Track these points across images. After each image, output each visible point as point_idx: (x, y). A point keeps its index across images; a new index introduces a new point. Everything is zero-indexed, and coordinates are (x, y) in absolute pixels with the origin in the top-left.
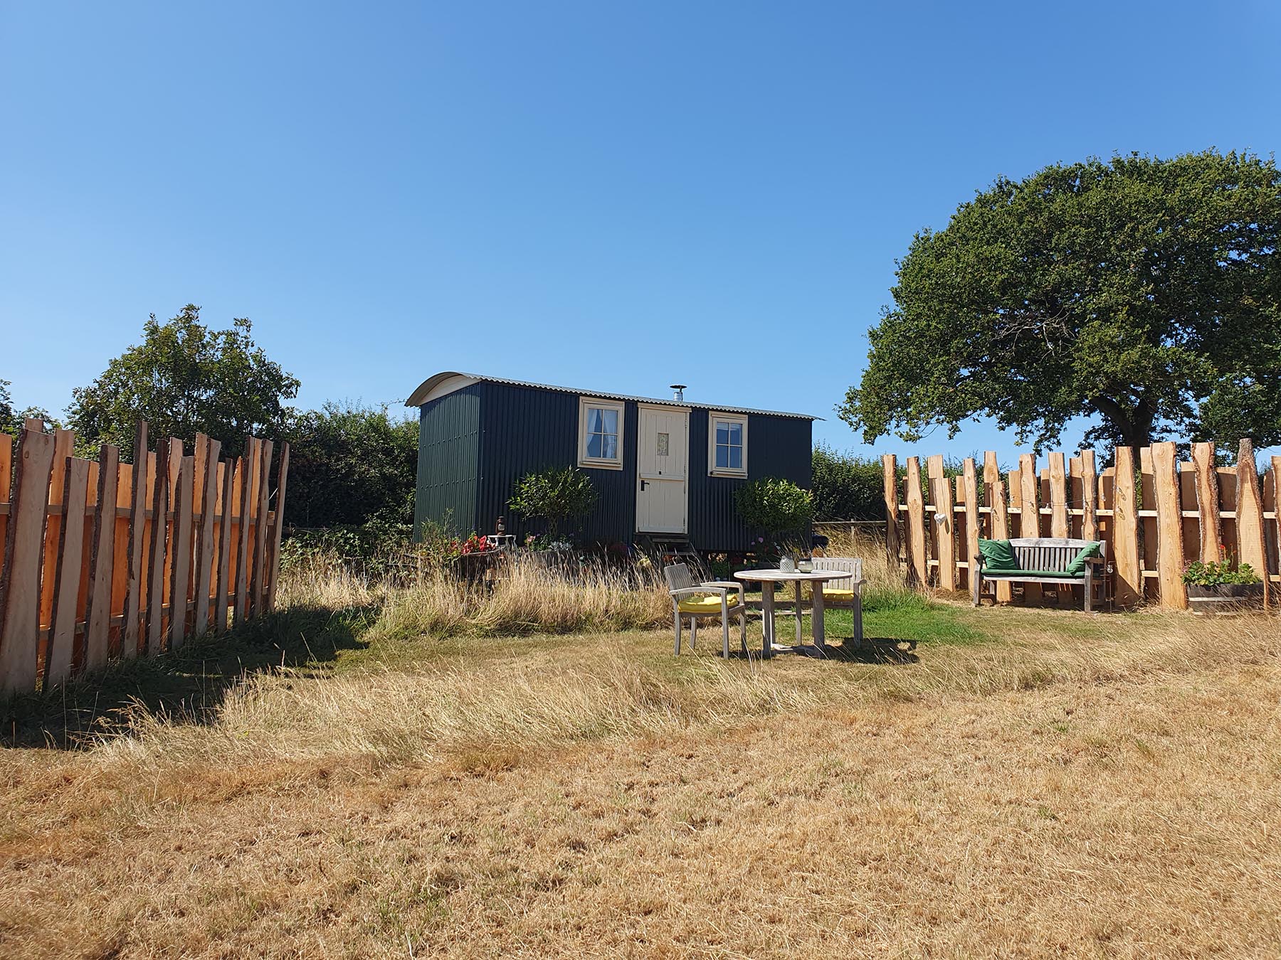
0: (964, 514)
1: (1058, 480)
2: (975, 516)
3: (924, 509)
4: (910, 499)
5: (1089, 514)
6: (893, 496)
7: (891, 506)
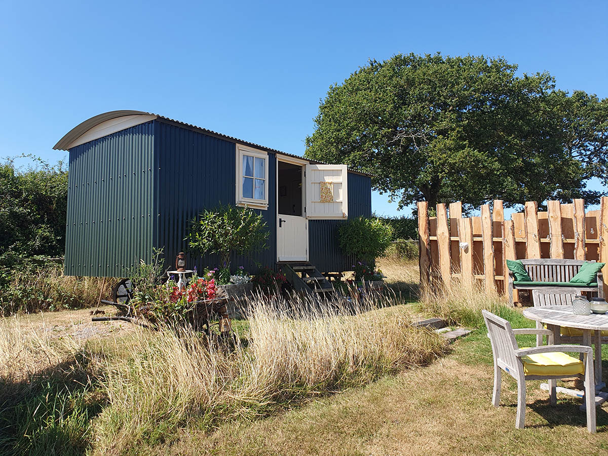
0: (481, 242)
1: (555, 219)
2: (490, 244)
3: (450, 239)
4: (439, 232)
5: (580, 243)
6: (425, 230)
7: (424, 237)
